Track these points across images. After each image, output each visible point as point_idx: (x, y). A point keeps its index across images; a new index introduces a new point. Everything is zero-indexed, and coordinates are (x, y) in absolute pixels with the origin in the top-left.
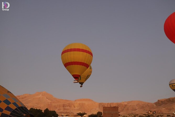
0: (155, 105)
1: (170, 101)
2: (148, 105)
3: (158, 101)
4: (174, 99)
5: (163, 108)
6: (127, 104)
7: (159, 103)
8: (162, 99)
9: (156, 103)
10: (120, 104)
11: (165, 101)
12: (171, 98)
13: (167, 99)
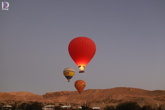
0: (42, 97)
1: (57, 94)
2: (36, 97)
3: (47, 93)
4: (60, 93)
5: (50, 100)
6: (15, 94)
7: (47, 95)
8: (50, 93)
9: (44, 96)
10: (8, 94)
11: (52, 94)
12: (58, 92)
13: (54, 93)
